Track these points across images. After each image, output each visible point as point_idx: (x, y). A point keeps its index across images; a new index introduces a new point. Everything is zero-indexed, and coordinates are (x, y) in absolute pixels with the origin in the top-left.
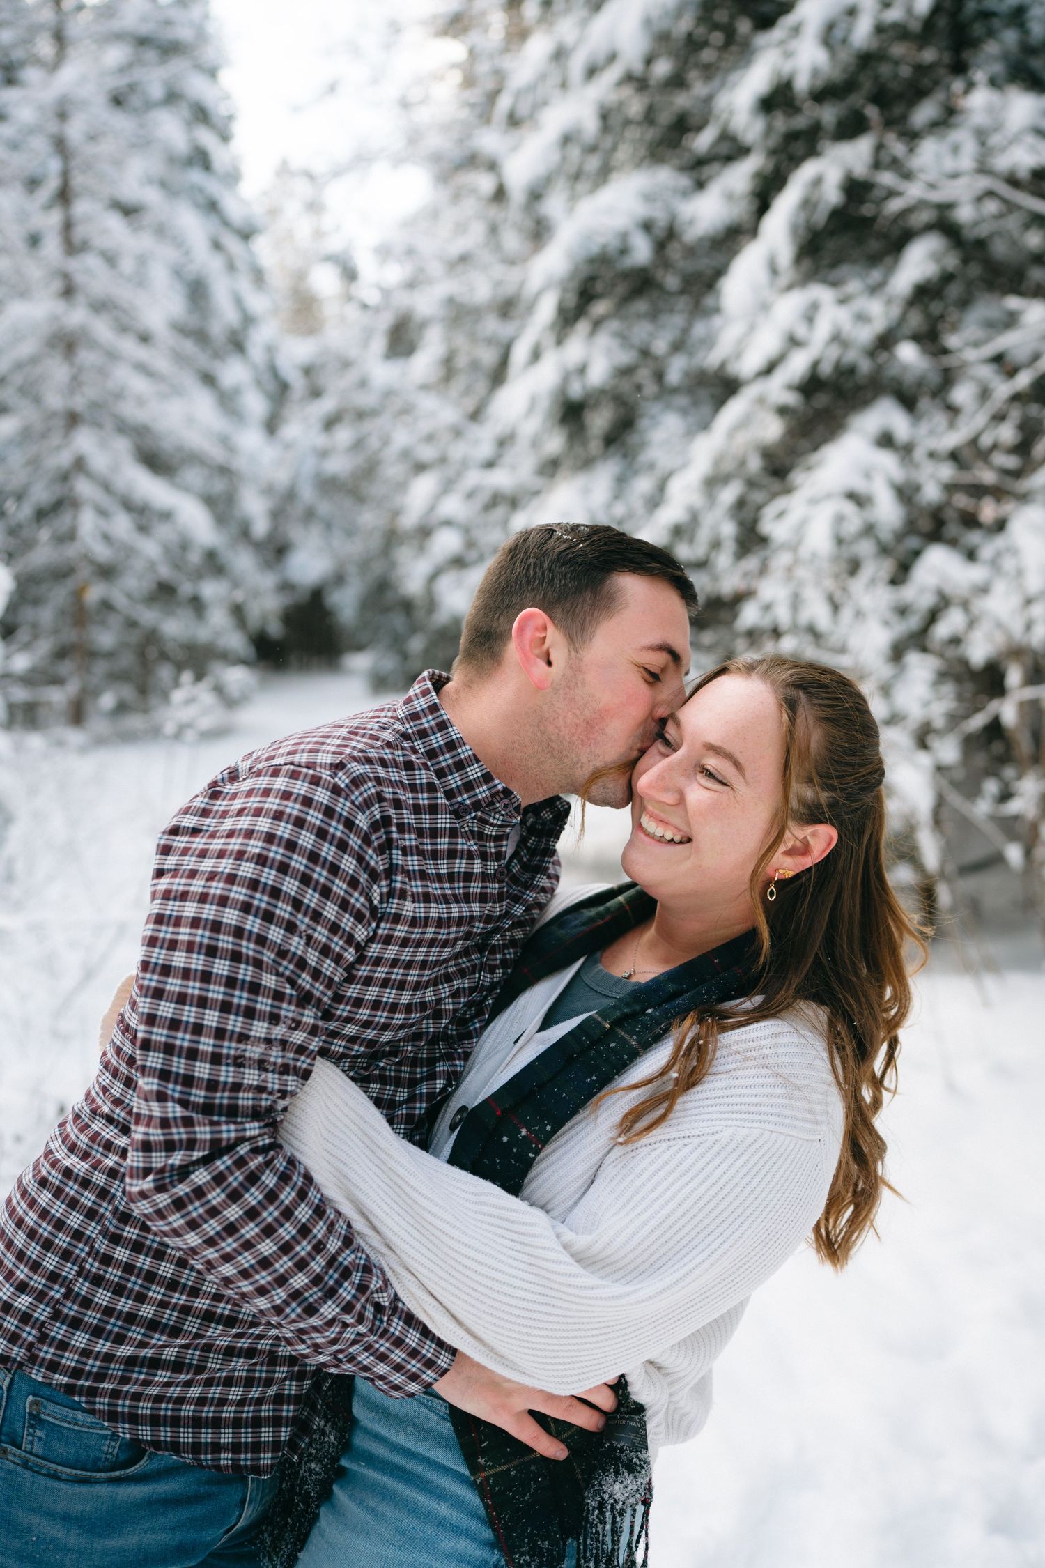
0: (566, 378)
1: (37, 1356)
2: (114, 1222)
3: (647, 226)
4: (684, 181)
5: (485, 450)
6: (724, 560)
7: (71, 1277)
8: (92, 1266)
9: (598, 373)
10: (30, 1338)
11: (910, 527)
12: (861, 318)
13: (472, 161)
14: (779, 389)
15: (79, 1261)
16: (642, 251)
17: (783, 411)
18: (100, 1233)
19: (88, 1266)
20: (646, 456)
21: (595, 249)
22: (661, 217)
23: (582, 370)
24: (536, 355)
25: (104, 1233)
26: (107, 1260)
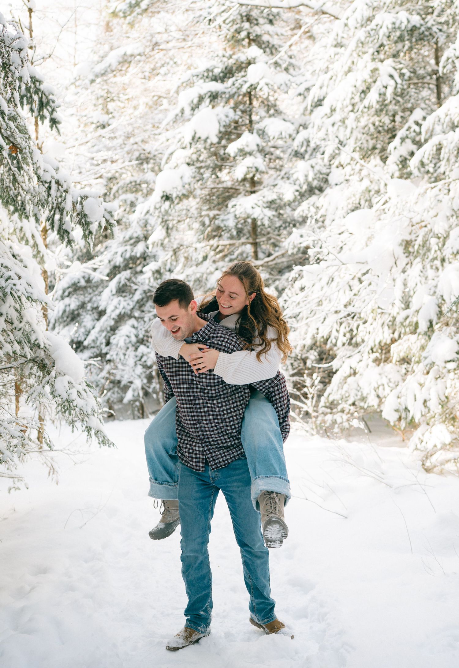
3: (84, 277)
6: (103, 346)
9: (73, 306)
11: (138, 342)
12: (128, 304)
16: (83, 283)
20: (83, 324)
21: (73, 282)
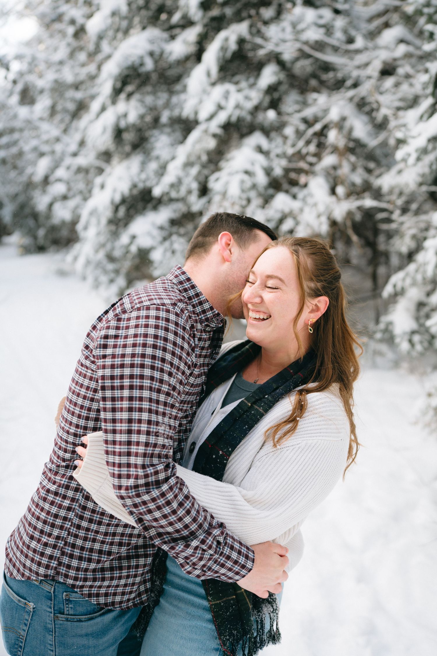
0: (119, 118)
1: (59, 572)
2: (80, 510)
4: (165, 35)
5: (73, 147)
7: (65, 536)
8: (73, 530)
10: (55, 565)
13: (59, 18)
14: (214, 126)
15: (67, 529)
17: (215, 136)
18: (75, 516)
19: (71, 531)
22: (156, 49)
23: (125, 115)
24: (103, 109)
25: (77, 515)
26: (79, 527)
